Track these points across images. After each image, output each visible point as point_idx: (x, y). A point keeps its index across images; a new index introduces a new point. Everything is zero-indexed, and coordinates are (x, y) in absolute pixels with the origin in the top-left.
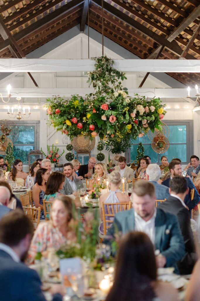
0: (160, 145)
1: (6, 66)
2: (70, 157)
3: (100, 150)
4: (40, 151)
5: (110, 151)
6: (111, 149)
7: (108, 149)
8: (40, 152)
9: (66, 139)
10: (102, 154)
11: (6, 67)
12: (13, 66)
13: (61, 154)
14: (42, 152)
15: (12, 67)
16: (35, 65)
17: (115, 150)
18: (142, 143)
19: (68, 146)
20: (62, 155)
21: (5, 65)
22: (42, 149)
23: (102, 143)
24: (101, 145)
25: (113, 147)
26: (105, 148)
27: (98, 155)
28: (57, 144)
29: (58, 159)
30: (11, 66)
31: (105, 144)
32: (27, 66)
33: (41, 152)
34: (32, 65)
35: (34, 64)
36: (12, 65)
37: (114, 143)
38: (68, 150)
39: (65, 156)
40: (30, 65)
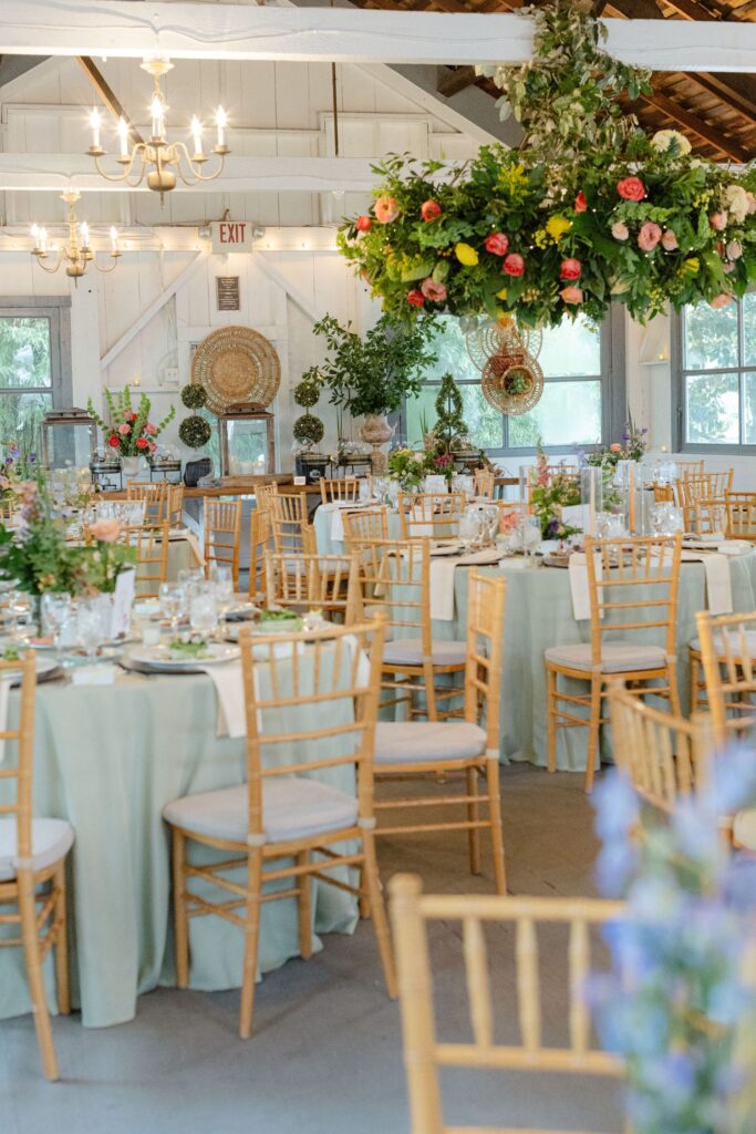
0: (515, 383)
1: (201, 35)
2: (201, 433)
3: (308, 404)
4: (86, 412)
5: (345, 407)
6: (349, 401)
7: (339, 399)
8: (85, 415)
9: (169, 366)
10: (314, 421)
11: (204, 37)
12: (230, 33)
13: (163, 421)
14: (93, 417)
15: (225, 38)
16: (315, 32)
17: (364, 403)
18: (455, 378)
19: (188, 390)
20: (167, 425)
21: (199, 31)
22: (93, 405)
23: (315, 376)
24: (311, 385)
25: (355, 394)
26: (326, 394)
27: (298, 424)
28: (139, 386)
29: (150, 440)
30: (222, 34)
31: (326, 382)
32: (284, 34)
33: (89, 415)
34: (302, 31)
35: (311, 29)
36: (226, 30)
37: (358, 378)
38: (189, 406)
39: (178, 428)
40: (295, 31)
